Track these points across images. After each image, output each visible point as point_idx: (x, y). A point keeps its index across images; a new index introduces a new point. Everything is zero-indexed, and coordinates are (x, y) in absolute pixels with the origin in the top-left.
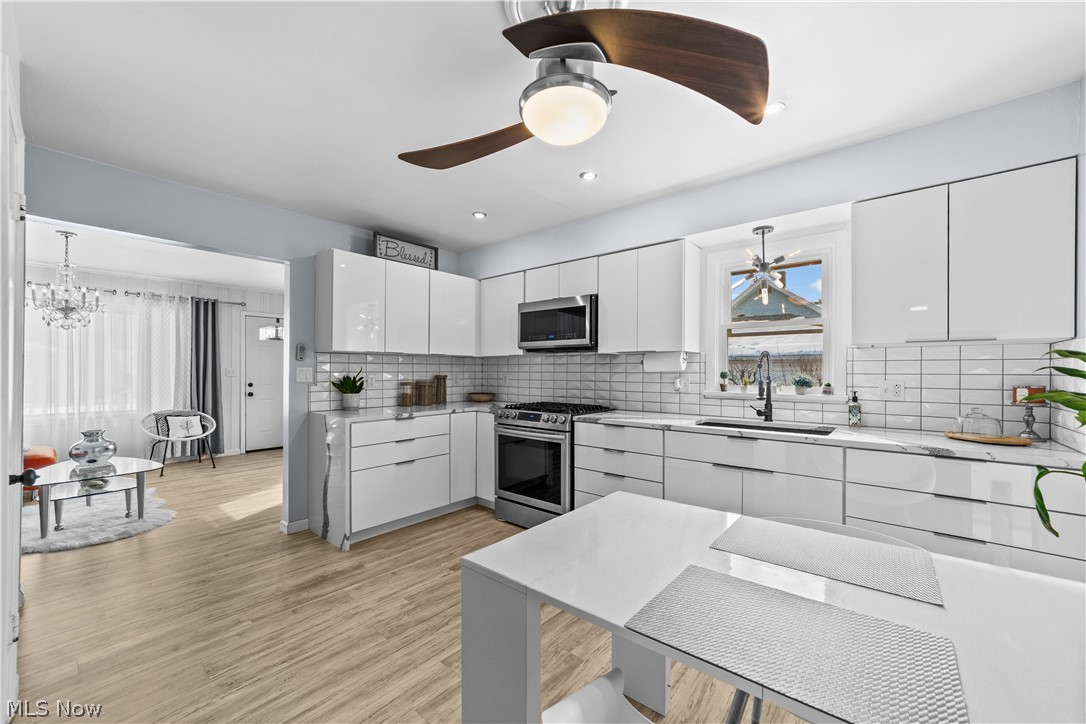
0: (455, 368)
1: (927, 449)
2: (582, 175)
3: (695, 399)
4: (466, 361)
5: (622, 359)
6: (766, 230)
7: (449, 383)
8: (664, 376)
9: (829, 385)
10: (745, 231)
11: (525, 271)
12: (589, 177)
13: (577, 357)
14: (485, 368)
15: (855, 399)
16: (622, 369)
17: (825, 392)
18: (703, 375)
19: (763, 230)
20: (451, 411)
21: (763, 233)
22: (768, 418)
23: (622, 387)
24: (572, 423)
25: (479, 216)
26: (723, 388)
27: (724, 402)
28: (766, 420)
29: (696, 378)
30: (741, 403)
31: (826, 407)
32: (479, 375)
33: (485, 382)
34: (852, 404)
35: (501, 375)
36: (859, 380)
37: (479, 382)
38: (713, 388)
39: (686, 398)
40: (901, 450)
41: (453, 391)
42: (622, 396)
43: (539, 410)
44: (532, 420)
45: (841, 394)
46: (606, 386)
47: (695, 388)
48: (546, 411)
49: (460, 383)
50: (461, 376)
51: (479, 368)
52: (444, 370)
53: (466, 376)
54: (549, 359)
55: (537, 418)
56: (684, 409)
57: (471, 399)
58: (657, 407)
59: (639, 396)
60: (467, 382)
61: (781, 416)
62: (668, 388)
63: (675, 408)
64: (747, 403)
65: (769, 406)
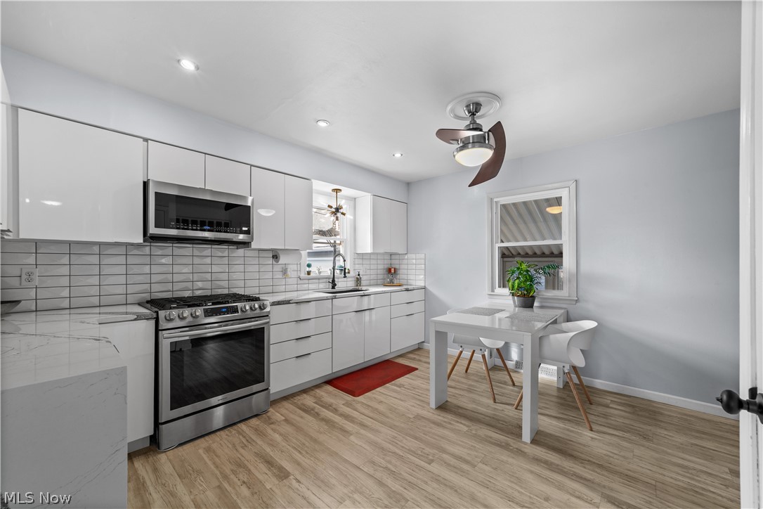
3: (295, 281)
8: (275, 267)
9: (349, 269)
10: (329, 188)
11: (146, 140)
15: (359, 275)
18: (299, 266)
21: (337, 192)
23: (241, 276)
26: (309, 273)
27: (310, 281)
28: (333, 288)
29: (295, 267)
30: (317, 281)
34: (358, 277)
36: (357, 267)
38: (304, 274)
39: (289, 281)
45: (352, 273)
47: (295, 274)
56: (288, 288)
58: (270, 289)
61: (339, 286)
62: (279, 275)
63: (282, 288)
64: (321, 281)
65: (333, 281)
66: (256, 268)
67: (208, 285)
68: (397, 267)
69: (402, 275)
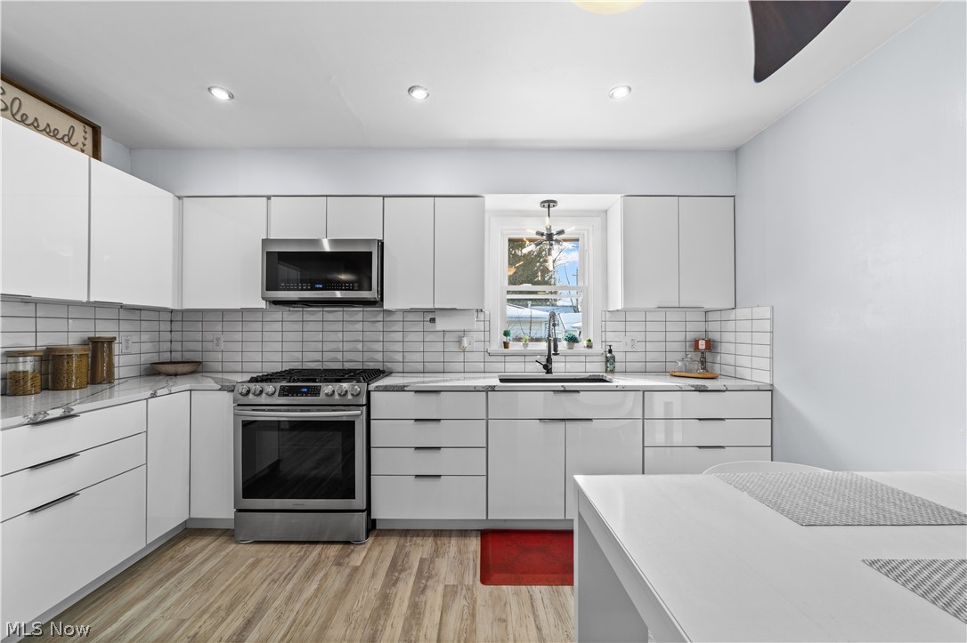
0: (124, 326)
1: (693, 386)
2: (411, 90)
3: (479, 357)
4: (144, 315)
5: (398, 317)
6: (551, 204)
7: (116, 348)
8: (447, 335)
9: (590, 341)
10: (533, 201)
11: (269, 198)
12: (419, 95)
13: (358, 313)
14: (177, 326)
15: (610, 351)
16: (399, 327)
17: (588, 347)
18: (487, 333)
19: (549, 204)
20: (148, 394)
21: (549, 206)
22: (549, 371)
23: (398, 347)
24: (369, 393)
25: (220, 95)
26: (506, 345)
27: (508, 358)
28: (547, 373)
29: (481, 336)
30: (522, 359)
31: (588, 359)
32: (167, 336)
33: (177, 346)
34: (608, 355)
35: (209, 336)
36: (610, 336)
37: (166, 346)
38: (496, 347)
39: (470, 357)
40: (679, 389)
41: (124, 361)
42: (399, 357)
43: (314, 381)
44: (306, 394)
45: (599, 348)
46: (379, 346)
47: (480, 346)
48: (326, 381)
49: (135, 348)
50: (135, 338)
51: (166, 326)
52: (104, 330)
53: (145, 337)
54: (294, 314)
55: (315, 392)
56: (468, 367)
57: (155, 371)
58: (440, 367)
59: (418, 357)
60: (146, 347)
61: (559, 368)
62: (453, 347)
63: (460, 367)
64: (528, 359)
65: (549, 360)
66: (419, 337)
67: (359, 357)
68: (716, 336)
69: (725, 357)
